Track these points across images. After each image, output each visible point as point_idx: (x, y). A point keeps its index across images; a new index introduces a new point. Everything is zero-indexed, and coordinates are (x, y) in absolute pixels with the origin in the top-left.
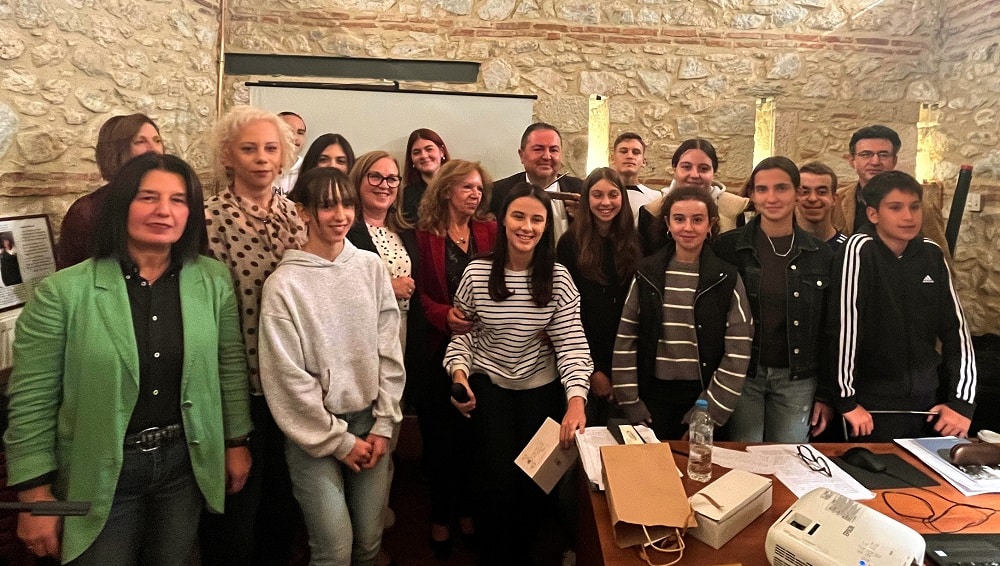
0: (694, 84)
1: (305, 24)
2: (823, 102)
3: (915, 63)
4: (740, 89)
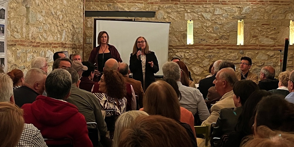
0: (219, 16)
1: (106, 2)
2: (259, 20)
3: (288, 8)
4: (233, 17)
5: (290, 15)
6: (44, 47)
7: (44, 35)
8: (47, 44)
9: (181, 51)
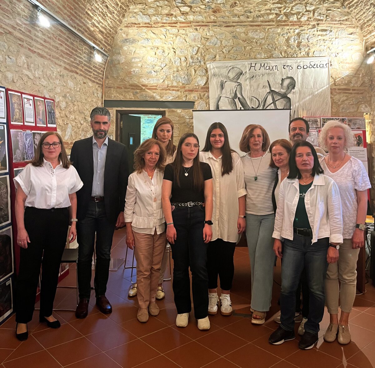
1: (132, 89)
3: (361, 97)
5: (364, 106)
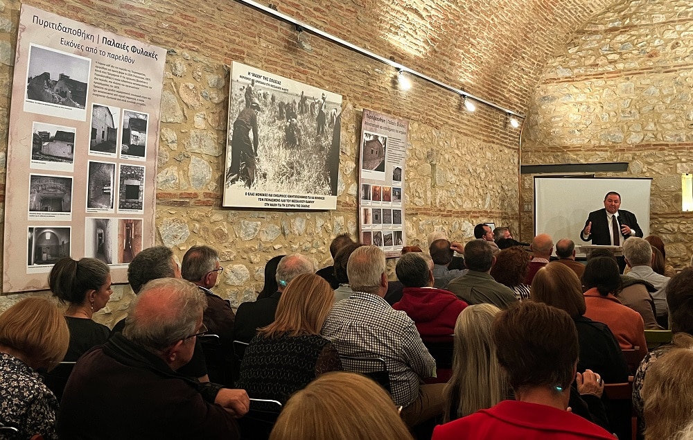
1: (552, 152)
6: (457, 217)
7: (458, 200)
8: (462, 212)
9: (672, 222)
